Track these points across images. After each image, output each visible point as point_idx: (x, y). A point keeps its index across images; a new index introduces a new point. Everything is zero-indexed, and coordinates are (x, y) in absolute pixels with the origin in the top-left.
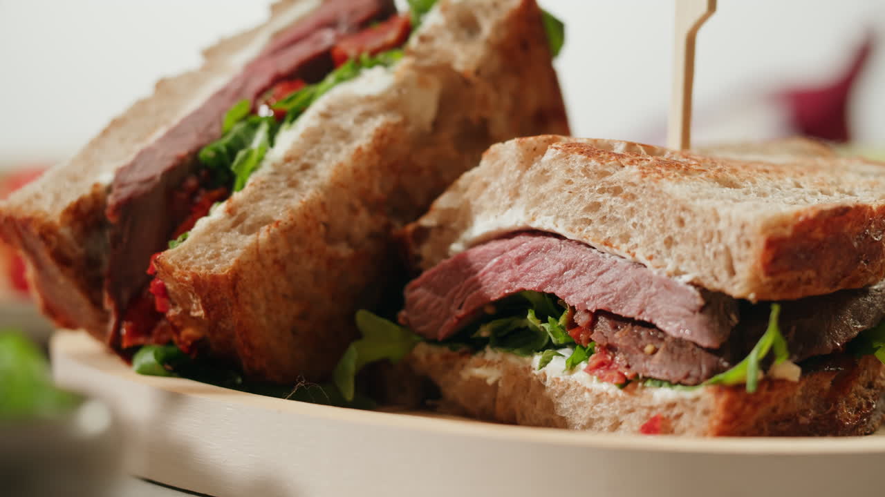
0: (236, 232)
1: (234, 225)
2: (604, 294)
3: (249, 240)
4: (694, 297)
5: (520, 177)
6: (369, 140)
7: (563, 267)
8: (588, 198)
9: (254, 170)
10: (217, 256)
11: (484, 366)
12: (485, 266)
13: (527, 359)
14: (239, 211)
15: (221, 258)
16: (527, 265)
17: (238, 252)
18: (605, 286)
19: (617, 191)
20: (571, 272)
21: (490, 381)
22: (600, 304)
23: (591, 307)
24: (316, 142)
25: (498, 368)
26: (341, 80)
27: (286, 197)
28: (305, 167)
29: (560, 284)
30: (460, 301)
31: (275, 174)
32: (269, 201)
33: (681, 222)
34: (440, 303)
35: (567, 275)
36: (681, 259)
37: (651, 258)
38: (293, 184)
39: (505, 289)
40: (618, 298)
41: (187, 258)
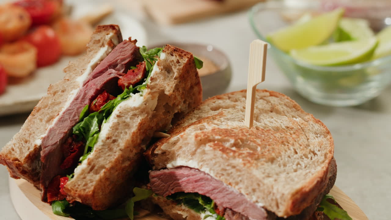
0: (91, 174)
1: (91, 170)
2: (229, 202)
3: (97, 177)
4: (263, 213)
5: (196, 151)
6: (137, 128)
7: (213, 188)
8: (222, 166)
9: (95, 143)
10: (86, 185)
11: (181, 211)
12: (182, 179)
13: (199, 214)
14: (92, 163)
15: (88, 186)
16: (199, 183)
17: (94, 183)
18: (230, 199)
19: (234, 167)
20: (217, 191)
21: (184, 217)
22: (228, 206)
23: (225, 206)
24: (117, 129)
25: (187, 213)
26: (123, 99)
27: (109, 155)
28: (114, 141)
29: (212, 194)
30: (172, 188)
31: (103, 145)
32: (103, 158)
33: (259, 185)
34: (164, 186)
35: (215, 191)
36: (258, 197)
37: (247, 194)
38: (111, 150)
39: (191, 191)
40: (234, 205)
41: (75, 186)
